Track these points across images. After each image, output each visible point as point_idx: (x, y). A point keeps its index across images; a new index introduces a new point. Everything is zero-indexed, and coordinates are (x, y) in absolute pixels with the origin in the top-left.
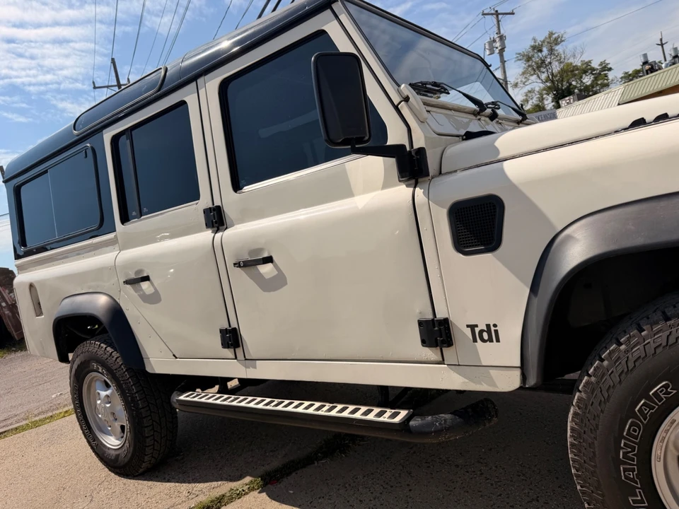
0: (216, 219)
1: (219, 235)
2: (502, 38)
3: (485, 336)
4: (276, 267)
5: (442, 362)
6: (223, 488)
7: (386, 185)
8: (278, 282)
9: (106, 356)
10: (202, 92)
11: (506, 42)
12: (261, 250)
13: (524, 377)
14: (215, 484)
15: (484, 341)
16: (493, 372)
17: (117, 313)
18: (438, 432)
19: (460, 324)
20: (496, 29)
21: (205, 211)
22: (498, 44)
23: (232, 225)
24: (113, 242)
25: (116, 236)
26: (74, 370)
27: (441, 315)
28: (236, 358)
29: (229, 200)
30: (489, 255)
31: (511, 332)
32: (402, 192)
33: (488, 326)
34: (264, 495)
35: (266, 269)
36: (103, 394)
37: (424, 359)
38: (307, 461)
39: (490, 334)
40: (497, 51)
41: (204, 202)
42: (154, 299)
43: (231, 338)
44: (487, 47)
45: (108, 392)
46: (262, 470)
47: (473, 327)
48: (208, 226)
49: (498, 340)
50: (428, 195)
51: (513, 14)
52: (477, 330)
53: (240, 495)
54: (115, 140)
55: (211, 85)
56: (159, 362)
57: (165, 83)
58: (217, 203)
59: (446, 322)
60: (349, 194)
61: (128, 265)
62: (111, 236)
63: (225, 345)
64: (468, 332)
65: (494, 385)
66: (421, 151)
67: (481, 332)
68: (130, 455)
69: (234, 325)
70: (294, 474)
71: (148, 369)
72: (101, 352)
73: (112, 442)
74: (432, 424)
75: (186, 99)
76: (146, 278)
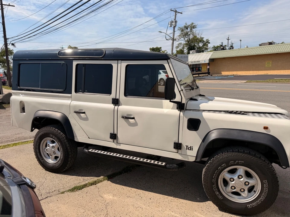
0: (116, 102)
1: (116, 107)
2: (176, 22)
3: (190, 149)
4: (135, 120)
5: (177, 153)
7: (172, 109)
8: (135, 124)
9: (57, 133)
10: (119, 65)
12: (130, 115)
13: (196, 159)
14: (91, 177)
15: (189, 149)
16: (189, 157)
17: (66, 120)
18: (173, 168)
19: (184, 145)
21: (113, 99)
22: (174, 24)
23: (121, 105)
24: (71, 97)
25: (71, 96)
26: (39, 135)
27: (180, 142)
28: (114, 142)
29: (122, 98)
30: (195, 131)
31: (196, 149)
32: (177, 112)
33: (191, 147)
34: (109, 182)
35: (131, 121)
36: (51, 145)
37: (173, 151)
38: (120, 173)
39: (191, 149)
40: (173, 26)
41: (113, 96)
42: (86, 119)
43: (114, 136)
45: (54, 145)
47: (187, 146)
48: (113, 103)
49: (192, 150)
50: (184, 114)
51: (182, 13)
52: (188, 147)
53: (101, 181)
55: (123, 65)
56: (80, 137)
58: (117, 97)
59: (181, 144)
60: (162, 108)
61: (75, 106)
62: (70, 95)
63: (111, 138)
64: (186, 147)
65: (189, 160)
66: (184, 104)
67: (189, 148)
68: (60, 166)
69: (115, 132)
70: (117, 177)
71: (76, 140)
72: (55, 131)
73: (51, 161)
74: (172, 166)
75: (113, 64)
76: (84, 113)
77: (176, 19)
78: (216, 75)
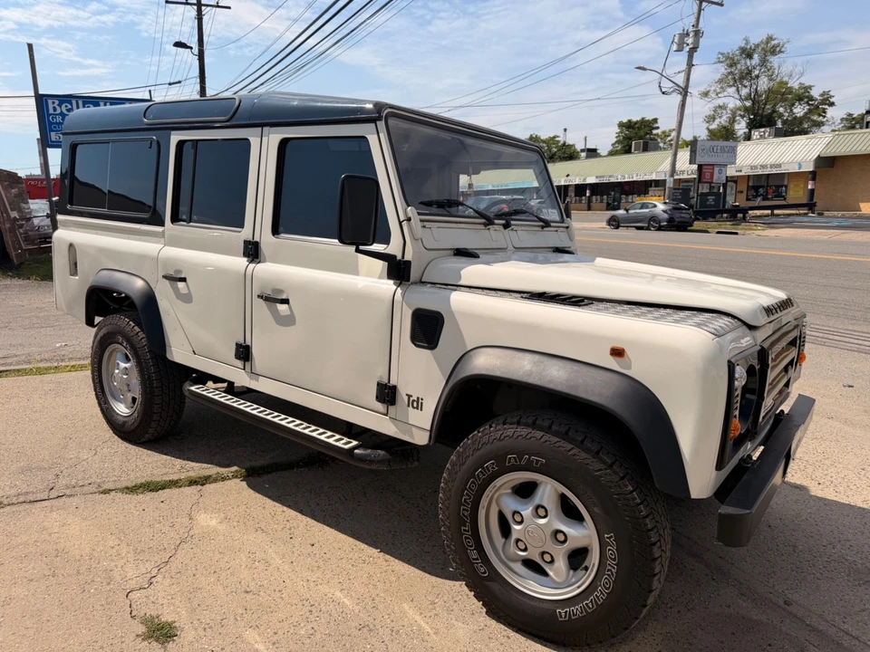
0: (252, 251)
1: (252, 266)
2: (698, 34)
3: (415, 404)
4: (290, 308)
5: (386, 415)
6: (212, 470)
7: (380, 278)
8: (288, 321)
9: (132, 334)
10: (265, 139)
11: (701, 40)
12: (281, 291)
13: (430, 441)
14: (205, 465)
15: (413, 407)
16: (414, 429)
17: (150, 299)
18: (371, 462)
19: (403, 391)
20: (693, 20)
21: (245, 242)
22: (690, 40)
23: (264, 262)
24: (162, 235)
25: (163, 232)
26: (99, 337)
27: (393, 382)
28: (244, 369)
29: (266, 239)
30: (429, 351)
31: (430, 406)
32: (390, 285)
33: (418, 398)
35: (282, 308)
36: (123, 365)
37: (376, 409)
38: (289, 466)
39: (417, 404)
40: (687, 49)
41: (246, 233)
42: (187, 298)
43: (244, 353)
44: (676, 40)
45: (127, 365)
46: (248, 464)
47: (409, 396)
48: (245, 255)
49: (421, 410)
50: (403, 295)
51: (721, 5)
52: (411, 399)
54: (181, 144)
55: (274, 137)
56: (179, 352)
57: (237, 115)
58: (257, 239)
59: (395, 387)
61: (167, 262)
62: (160, 229)
63: (238, 356)
64: (406, 398)
65: (413, 439)
67: (414, 401)
68: (136, 424)
69: (248, 343)
70: (274, 473)
71: (168, 356)
72: (128, 329)
73: (122, 409)
74: (369, 455)
75: (250, 139)
76: (183, 280)
77: (701, 25)
78: (836, 213)
